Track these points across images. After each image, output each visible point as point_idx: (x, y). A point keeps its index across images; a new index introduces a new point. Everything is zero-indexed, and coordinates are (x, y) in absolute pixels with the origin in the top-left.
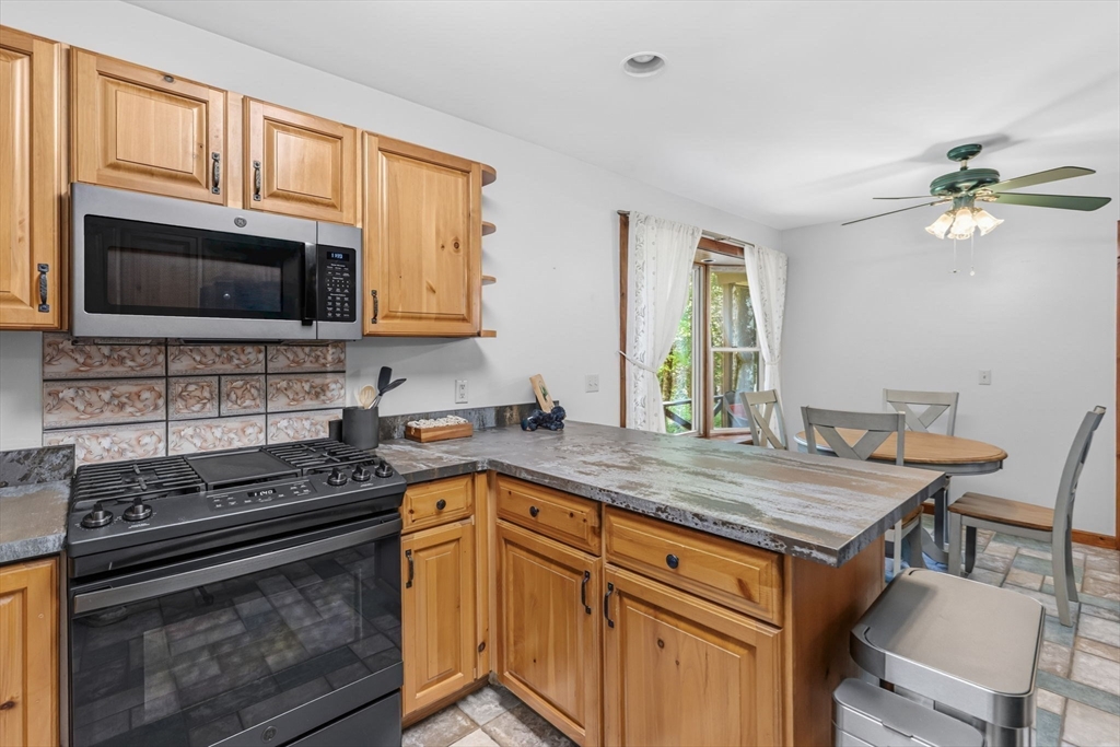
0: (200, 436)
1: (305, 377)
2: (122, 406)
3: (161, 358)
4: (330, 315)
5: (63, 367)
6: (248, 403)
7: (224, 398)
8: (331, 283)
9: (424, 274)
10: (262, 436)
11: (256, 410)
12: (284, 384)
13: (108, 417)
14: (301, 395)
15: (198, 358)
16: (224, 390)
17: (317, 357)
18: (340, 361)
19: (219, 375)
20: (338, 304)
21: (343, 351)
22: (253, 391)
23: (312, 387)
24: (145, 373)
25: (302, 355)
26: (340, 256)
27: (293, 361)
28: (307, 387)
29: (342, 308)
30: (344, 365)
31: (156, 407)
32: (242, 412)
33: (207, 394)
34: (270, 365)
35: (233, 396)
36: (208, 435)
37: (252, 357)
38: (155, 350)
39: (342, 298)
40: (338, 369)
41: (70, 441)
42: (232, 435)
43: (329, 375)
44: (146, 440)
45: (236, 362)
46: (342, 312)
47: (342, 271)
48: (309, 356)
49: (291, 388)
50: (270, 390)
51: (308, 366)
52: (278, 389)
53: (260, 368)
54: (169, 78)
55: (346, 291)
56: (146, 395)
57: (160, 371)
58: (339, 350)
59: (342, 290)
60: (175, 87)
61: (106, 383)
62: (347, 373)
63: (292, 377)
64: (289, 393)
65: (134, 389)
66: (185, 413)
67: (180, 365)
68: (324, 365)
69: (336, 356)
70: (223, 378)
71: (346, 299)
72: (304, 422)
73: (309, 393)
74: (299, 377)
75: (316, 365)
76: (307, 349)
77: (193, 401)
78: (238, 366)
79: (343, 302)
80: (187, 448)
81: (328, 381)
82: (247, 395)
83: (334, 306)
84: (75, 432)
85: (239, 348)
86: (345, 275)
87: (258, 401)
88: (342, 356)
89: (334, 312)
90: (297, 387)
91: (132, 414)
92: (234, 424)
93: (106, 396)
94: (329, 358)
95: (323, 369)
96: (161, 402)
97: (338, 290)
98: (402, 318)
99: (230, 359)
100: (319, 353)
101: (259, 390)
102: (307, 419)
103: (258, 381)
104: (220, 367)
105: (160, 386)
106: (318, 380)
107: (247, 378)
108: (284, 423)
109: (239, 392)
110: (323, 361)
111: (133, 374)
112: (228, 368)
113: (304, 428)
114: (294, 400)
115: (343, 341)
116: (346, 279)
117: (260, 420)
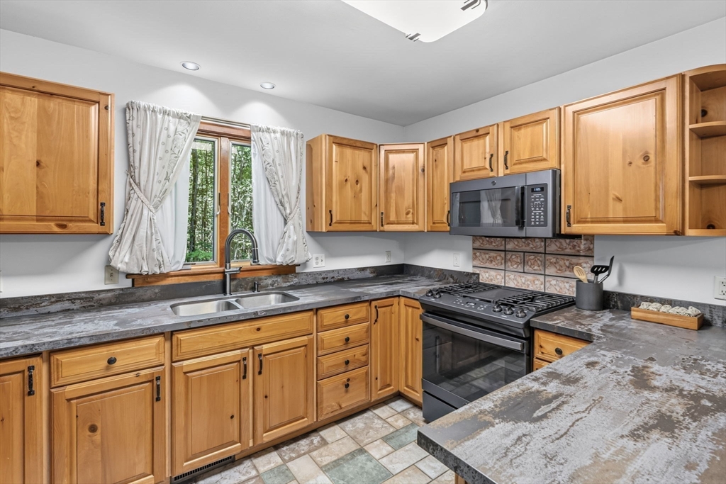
0: (516, 279)
1: (566, 257)
2: (491, 261)
3: (503, 242)
4: (533, 223)
5: (477, 244)
6: (536, 268)
7: (526, 264)
8: (533, 205)
9: (610, 188)
10: (542, 286)
11: (540, 272)
12: (554, 260)
13: (488, 265)
14: (564, 268)
15: (516, 243)
16: (526, 259)
17: (574, 246)
18: (589, 249)
19: (524, 252)
20: (538, 217)
21: (592, 243)
22: (538, 261)
23: (570, 264)
24: (498, 249)
25: (564, 245)
26: (539, 189)
27: (560, 248)
28: (567, 263)
29: (539, 219)
30: (593, 252)
31: (502, 264)
32: (533, 272)
33: (519, 261)
34: (547, 249)
35: (530, 263)
36: (519, 280)
37: (538, 244)
38: (502, 239)
39: (540, 213)
40: (588, 255)
41: (478, 272)
42: (529, 283)
43: (581, 258)
44: (498, 277)
45: (532, 246)
46: (540, 222)
47: (540, 198)
48: (569, 245)
49: (558, 263)
50: (547, 262)
51: (568, 251)
52: (551, 263)
53: (542, 250)
54: (477, 131)
55: (542, 209)
56: (498, 258)
57: (502, 248)
58: (589, 242)
59: (540, 208)
60: (480, 133)
61: (487, 251)
62: (595, 258)
63: (559, 256)
64: (557, 265)
65: (495, 255)
66: (511, 268)
67: (510, 246)
68: (579, 251)
69: (587, 246)
70: (526, 254)
71: (542, 214)
72: (565, 284)
73: (568, 267)
74: (563, 257)
75: (573, 251)
76: (568, 241)
77: (514, 263)
78: (532, 248)
79: (540, 215)
80: (511, 284)
81: (581, 261)
82: (536, 264)
83: (535, 219)
84: (479, 269)
85: (533, 240)
86: (542, 199)
87: (541, 268)
88: (591, 246)
89: (535, 222)
90: (561, 263)
91: (494, 265)
92: (530, 277)
93: (487, 256)
94: (582, 247)
95: (578, 254)
96: (503, 261)
97: (537, 209)
98: (592, 222)
99: (528, 244)
100: (575, 243)
101: (541, 262)
102: (567, 283)
103: (541, 257)
104: (525, 248)
105: (503, 254)
106: (574, 260)
107: (536, 255)
108: (554, 282)
109: (532, 261)
110: (578, 249)
111: (494, 248)
112: (528, 249)
113: (565, 288)
114: (559, 270)
115: (593, 236)
116: (542, 202)
117: (542, 278)
